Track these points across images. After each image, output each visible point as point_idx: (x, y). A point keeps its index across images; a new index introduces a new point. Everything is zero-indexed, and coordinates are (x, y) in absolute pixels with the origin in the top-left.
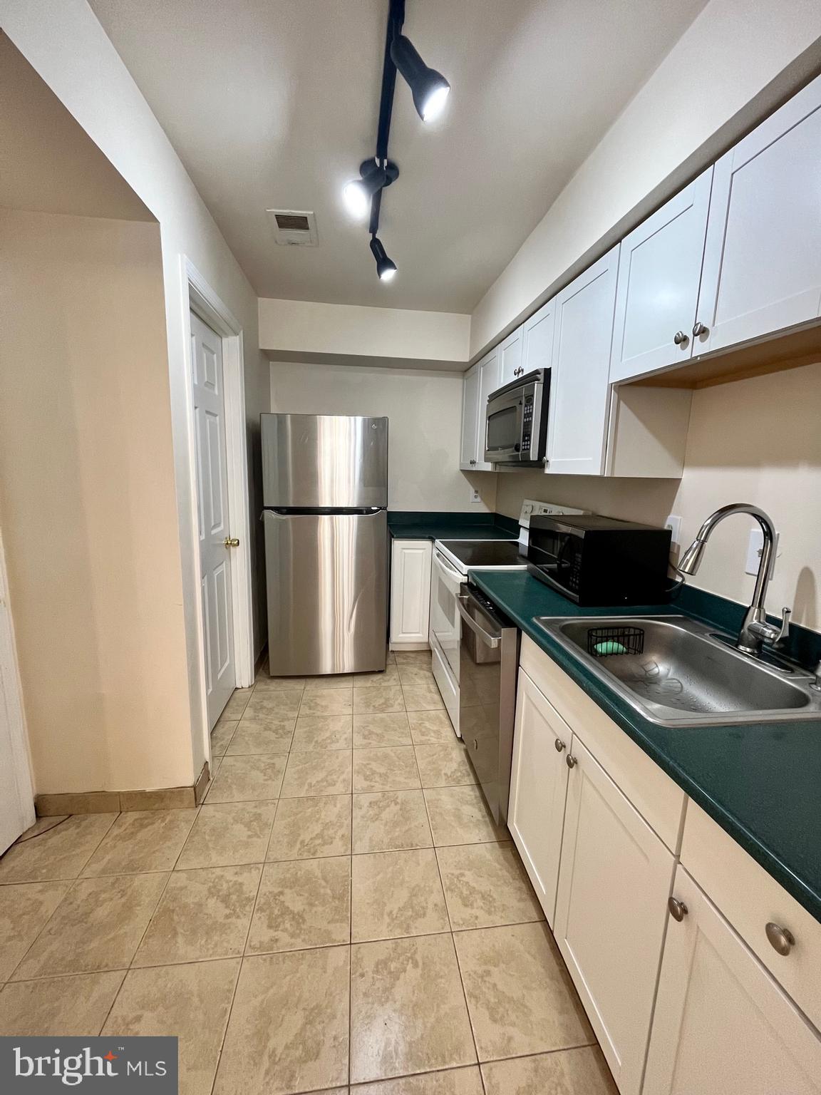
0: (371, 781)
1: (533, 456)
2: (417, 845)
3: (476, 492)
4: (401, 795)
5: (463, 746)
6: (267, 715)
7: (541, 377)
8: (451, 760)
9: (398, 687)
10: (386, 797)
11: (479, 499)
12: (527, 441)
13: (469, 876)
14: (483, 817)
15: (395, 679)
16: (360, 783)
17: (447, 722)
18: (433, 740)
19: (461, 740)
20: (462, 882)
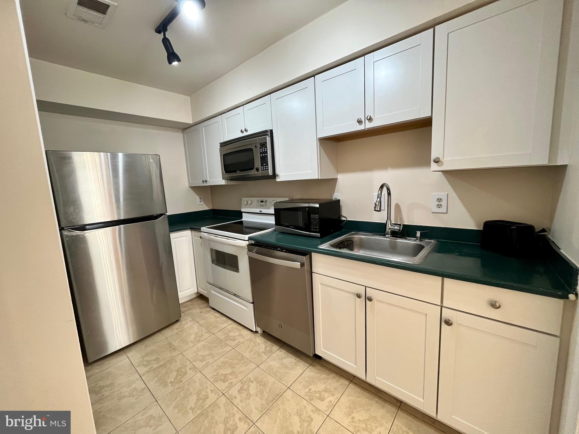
0: (227, 380)
1: (270, 173)
2: (280, 393)
3: (200, 198)
4: (250, 376)
5: (258, 335)
7: (269, 133)
8: (259, 344)
9: (197, 324)
10: (244, 383)
11: (202, 203)
12: (265, 165)
13: (313, 388)
14: (295, 359)
15: (190, 321)
16: (222, 386)
17: (241, 328)
18: (242, 340)
19: (256, 332)
20: (313, 393)
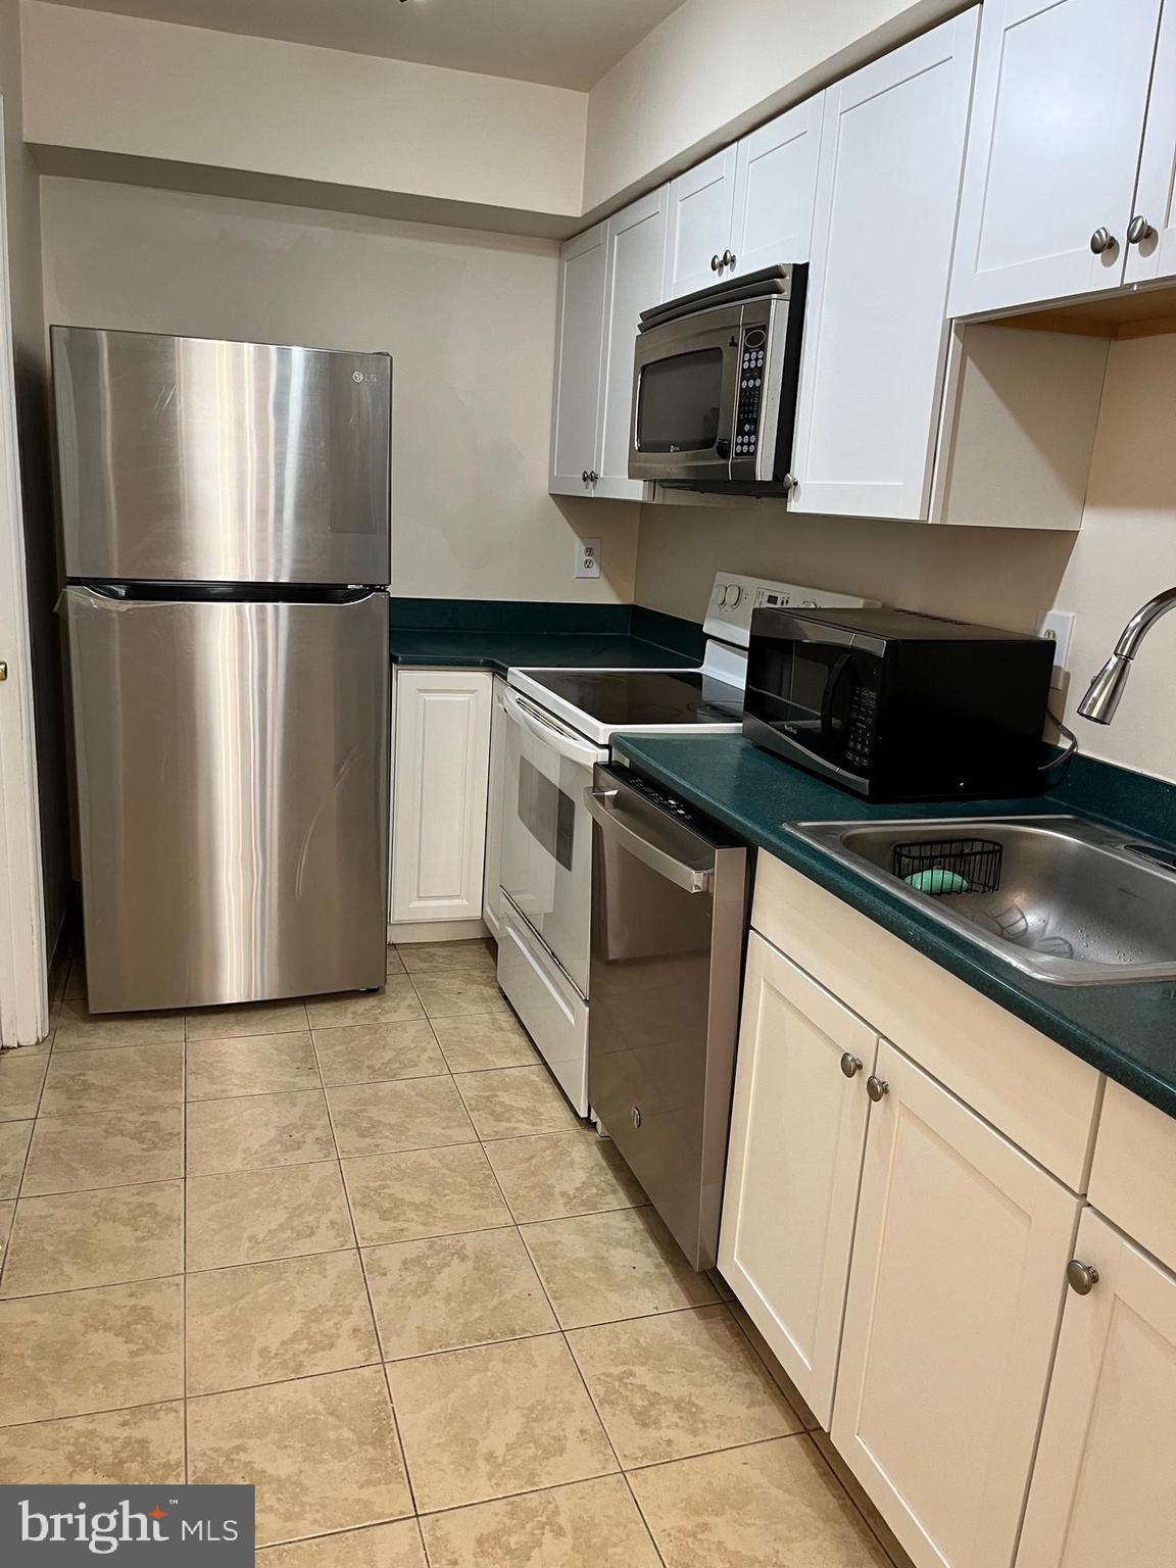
0: (396, 1218)
1: (764, 470)
2: (524, 1331)
3: (589, 551)
4: (470, 1242)
5: (592, 1136)
6: (105, 1102)
7: (786, 283)
8: (572, 1164)
9: (422, 1024)
10: (436, 1247)
11: (595, 571)
12: (749, 434)
13: (643, 1375)
14: (658, 1266)
15: (410, 1006)
16: (368, 1223)
17: (549, 1090)
18: (524, 1128)
19: (588, 1123)
20: (630, 1387)
